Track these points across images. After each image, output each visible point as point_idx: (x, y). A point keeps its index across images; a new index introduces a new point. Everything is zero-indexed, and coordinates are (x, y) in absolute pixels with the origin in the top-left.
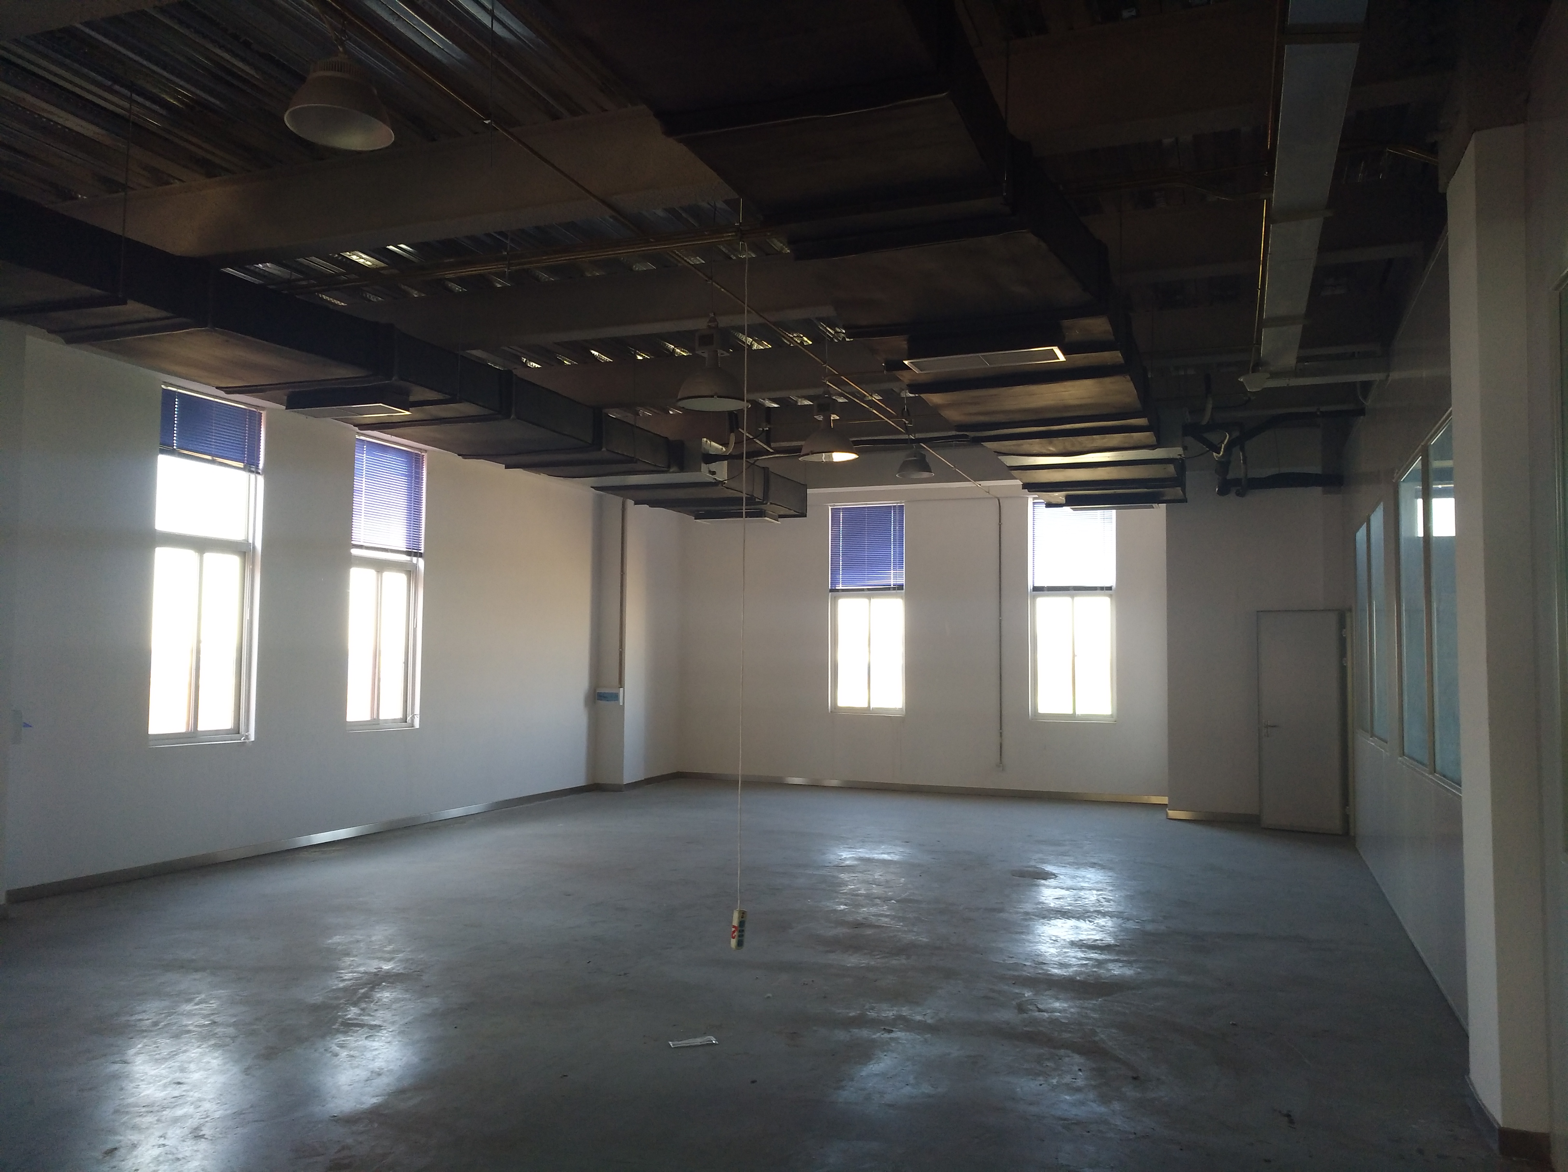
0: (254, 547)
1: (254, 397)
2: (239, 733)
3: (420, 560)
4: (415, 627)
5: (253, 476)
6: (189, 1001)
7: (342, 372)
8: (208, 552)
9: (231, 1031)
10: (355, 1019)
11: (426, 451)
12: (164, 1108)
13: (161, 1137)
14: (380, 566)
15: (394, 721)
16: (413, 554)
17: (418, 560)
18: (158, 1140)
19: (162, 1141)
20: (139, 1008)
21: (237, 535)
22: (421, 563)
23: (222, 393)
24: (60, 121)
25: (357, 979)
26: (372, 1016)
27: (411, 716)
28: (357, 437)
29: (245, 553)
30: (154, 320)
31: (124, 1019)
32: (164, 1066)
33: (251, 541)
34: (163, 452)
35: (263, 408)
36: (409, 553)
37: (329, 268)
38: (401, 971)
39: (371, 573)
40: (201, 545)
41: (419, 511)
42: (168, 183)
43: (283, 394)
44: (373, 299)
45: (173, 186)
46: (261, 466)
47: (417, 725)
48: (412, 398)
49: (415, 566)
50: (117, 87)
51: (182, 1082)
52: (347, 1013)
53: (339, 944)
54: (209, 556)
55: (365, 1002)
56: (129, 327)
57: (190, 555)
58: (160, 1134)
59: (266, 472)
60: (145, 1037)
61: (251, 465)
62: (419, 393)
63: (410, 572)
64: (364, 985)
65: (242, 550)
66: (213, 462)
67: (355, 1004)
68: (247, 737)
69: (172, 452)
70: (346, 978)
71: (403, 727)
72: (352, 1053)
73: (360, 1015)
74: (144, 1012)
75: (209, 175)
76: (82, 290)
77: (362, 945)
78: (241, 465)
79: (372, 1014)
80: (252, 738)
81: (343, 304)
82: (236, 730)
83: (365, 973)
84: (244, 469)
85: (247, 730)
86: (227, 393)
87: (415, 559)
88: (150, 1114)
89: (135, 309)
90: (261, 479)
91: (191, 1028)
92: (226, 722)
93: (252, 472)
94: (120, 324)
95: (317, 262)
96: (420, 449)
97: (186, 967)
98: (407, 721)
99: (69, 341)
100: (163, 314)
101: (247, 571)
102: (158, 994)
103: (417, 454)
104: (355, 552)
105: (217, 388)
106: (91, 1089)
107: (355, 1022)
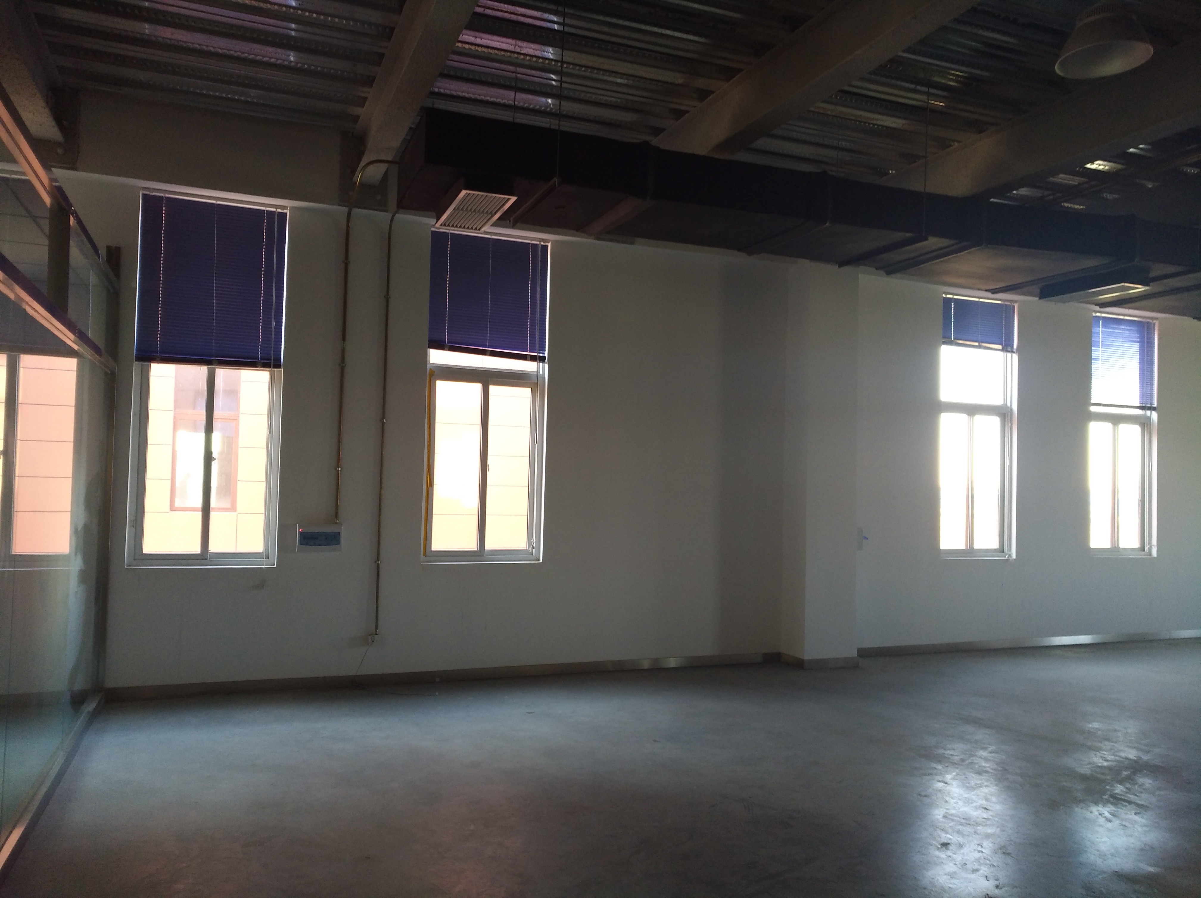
0: (1012, 410)
1: (1014, 294)
2: (1003, 552)
3: (1154, 412)
4: (1150, 470)
5: (1009, 355)
6: (985, 749)
7: (1089, 263)
8: (978, 415)
9: (1019, 779)
10: (1121, 795)
11: (1157, 319)
12: (978, 824)
13: (979, 845)
14: (1116, 420)
15: (1133, 550)
16: (1147, 408)
17: (1151, 414)
18: (977, 847)
19: (980, 848)
20: (949, 746)
21: (998, 401)
22: (1155, 416)
23: (989, 294)
24: (881, 123)
25: (1119, 762)
26: (1137, 796)
27: (1148, 546)
28: (1094, 314)
29: (1004, 414)
30: (945, 248)
31: (941, 751)
32: (973, 793)
33: (1009, 405)
34: (945, 343)
35: (1016, 302)
36: (1141, 408)
37: (1074, 181)
38: (1160, 764)
39: (1108, 426)
40: (972, 410)
41: (1152, 371)
42: (951, 146)
43: (1036, 289)
44: (1110, 197)
45: (953, 147)
46: (1015, 346)
47: (1154, 553)
48: (1152, 274)
49: (1149, 419)
50: (919, 88)
51: (988, 808)
52: (1114, 788)
53: (1098, 729)
54: (978, 418)
55: (1130, 783)
56: (928, 256)
57: (963, 417)
58: (979, 842)
59: (1019, 351)
60: (957, 768)
61: (1007, 347)
62: (1158, 270)
63: (1144, 424)
64: (1127, 768)
65: (1002, 412)
66: (979, 347)
67: (1121, 782)
68: (1010, 556)
69: (950, 343)
70: (1108, 759)
71: (1141, 555)
72: (1124, 823)
73: (1127, 793)
74: (954, 749)
75: (980, 132)
76: (899, 236)
77: (1119, 734)
78: (1000, 347)
79: (1137, 794)
80: (1014, 556)
81: (1082, 207)
82: (1002, 550)
83: (1126, 758)
84: (1002, 350)
85: (1010, 550)
86: (993, 293)
87: (1148, 413)
88: (968, 826)
89: (933, 242)
90: (1015, 357)
91: (988, 769)
92: (994, 544)
93: (1009, 352)
94: (921, 255)
95: (1063, 179)
96: (1152, 318)
97: (978, 723)
98: (1146, 550)
99: (889, 273)
100: (952, 242)
101: (1007, 427)
102: (962, 738)
103: (1148, 323)
104: (1093, 409)
105: (986, 291)
106: (926, 796)
107: (1123, 797)
